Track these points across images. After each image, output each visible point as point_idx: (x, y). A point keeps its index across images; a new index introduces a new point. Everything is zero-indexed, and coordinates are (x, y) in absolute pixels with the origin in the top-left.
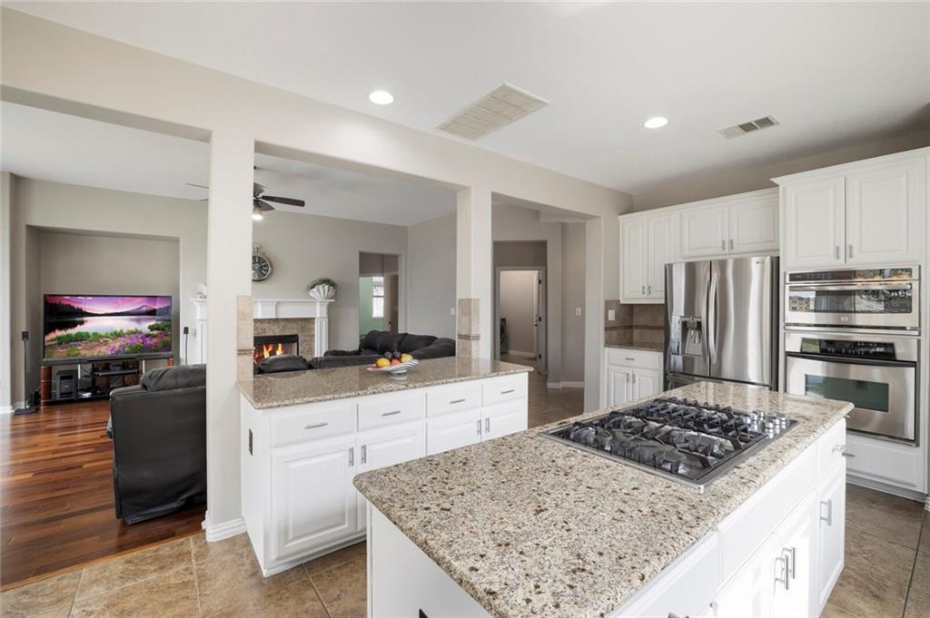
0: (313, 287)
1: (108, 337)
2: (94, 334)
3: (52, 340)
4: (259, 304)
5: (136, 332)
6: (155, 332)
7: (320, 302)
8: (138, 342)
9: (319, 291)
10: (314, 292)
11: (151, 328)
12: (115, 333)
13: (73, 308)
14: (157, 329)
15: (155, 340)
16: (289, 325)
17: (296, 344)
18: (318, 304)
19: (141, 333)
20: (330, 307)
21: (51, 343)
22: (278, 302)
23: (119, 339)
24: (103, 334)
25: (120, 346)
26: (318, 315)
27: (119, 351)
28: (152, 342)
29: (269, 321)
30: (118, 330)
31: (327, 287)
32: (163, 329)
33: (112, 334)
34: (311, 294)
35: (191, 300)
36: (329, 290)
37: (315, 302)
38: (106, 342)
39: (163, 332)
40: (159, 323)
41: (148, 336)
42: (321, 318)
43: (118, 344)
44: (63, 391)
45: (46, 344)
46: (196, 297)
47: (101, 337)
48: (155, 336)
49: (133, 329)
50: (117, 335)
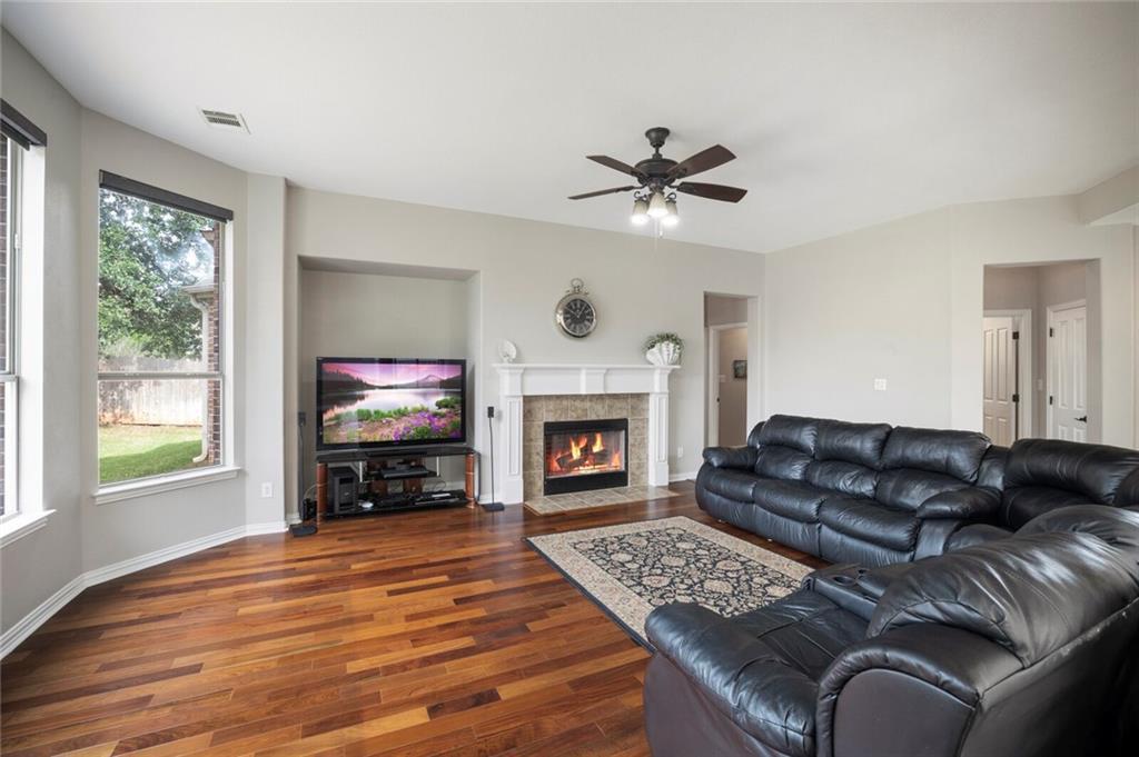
0: (653, 346)
1: (391, 416)
2: (376, 412)
3: (331, 420)
4: (584, 372)
5: (422, 410)
6: (444, 410)
7: (662, 369)
8: (425, 423)
9: (660, 350)
10: (653, 354)
11: (439, 405)
12: (399, 411)
13: (352, 378)
14: (446, 406)
15: (443, 421)
16: (618, 404)
17: (623, 432)
18: (658, 371)
19: (427, 411)
20: (673, 376)
21: (329, 423)
22: (608, 370)
23: (405, 418)
24: (386, 412)
25: (405, 429)
26: (657, 389)
27: (404, 435)
28: (440, 424)
29: (592, 397)
30: (403, 408)
31: (672, 345)
32: (453, 407)
33: (395, 413)
34: (649, 356)
35: (495, 365)
36: (674, 351)
37: (654, 369)
38: (389, 422)
39: (452, 410)
40: (448, 398)
41: (435, 415)
42: (661, 393)
43: (403, 425)
44: (344, 500)
45: (325, 424)
46: (502, 361)
47: (383, 416)
48: (443, 416)
49: (418, 406)
50: (401, 414)
